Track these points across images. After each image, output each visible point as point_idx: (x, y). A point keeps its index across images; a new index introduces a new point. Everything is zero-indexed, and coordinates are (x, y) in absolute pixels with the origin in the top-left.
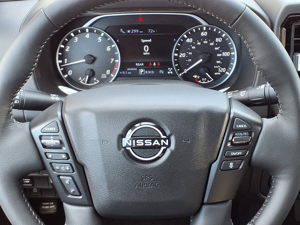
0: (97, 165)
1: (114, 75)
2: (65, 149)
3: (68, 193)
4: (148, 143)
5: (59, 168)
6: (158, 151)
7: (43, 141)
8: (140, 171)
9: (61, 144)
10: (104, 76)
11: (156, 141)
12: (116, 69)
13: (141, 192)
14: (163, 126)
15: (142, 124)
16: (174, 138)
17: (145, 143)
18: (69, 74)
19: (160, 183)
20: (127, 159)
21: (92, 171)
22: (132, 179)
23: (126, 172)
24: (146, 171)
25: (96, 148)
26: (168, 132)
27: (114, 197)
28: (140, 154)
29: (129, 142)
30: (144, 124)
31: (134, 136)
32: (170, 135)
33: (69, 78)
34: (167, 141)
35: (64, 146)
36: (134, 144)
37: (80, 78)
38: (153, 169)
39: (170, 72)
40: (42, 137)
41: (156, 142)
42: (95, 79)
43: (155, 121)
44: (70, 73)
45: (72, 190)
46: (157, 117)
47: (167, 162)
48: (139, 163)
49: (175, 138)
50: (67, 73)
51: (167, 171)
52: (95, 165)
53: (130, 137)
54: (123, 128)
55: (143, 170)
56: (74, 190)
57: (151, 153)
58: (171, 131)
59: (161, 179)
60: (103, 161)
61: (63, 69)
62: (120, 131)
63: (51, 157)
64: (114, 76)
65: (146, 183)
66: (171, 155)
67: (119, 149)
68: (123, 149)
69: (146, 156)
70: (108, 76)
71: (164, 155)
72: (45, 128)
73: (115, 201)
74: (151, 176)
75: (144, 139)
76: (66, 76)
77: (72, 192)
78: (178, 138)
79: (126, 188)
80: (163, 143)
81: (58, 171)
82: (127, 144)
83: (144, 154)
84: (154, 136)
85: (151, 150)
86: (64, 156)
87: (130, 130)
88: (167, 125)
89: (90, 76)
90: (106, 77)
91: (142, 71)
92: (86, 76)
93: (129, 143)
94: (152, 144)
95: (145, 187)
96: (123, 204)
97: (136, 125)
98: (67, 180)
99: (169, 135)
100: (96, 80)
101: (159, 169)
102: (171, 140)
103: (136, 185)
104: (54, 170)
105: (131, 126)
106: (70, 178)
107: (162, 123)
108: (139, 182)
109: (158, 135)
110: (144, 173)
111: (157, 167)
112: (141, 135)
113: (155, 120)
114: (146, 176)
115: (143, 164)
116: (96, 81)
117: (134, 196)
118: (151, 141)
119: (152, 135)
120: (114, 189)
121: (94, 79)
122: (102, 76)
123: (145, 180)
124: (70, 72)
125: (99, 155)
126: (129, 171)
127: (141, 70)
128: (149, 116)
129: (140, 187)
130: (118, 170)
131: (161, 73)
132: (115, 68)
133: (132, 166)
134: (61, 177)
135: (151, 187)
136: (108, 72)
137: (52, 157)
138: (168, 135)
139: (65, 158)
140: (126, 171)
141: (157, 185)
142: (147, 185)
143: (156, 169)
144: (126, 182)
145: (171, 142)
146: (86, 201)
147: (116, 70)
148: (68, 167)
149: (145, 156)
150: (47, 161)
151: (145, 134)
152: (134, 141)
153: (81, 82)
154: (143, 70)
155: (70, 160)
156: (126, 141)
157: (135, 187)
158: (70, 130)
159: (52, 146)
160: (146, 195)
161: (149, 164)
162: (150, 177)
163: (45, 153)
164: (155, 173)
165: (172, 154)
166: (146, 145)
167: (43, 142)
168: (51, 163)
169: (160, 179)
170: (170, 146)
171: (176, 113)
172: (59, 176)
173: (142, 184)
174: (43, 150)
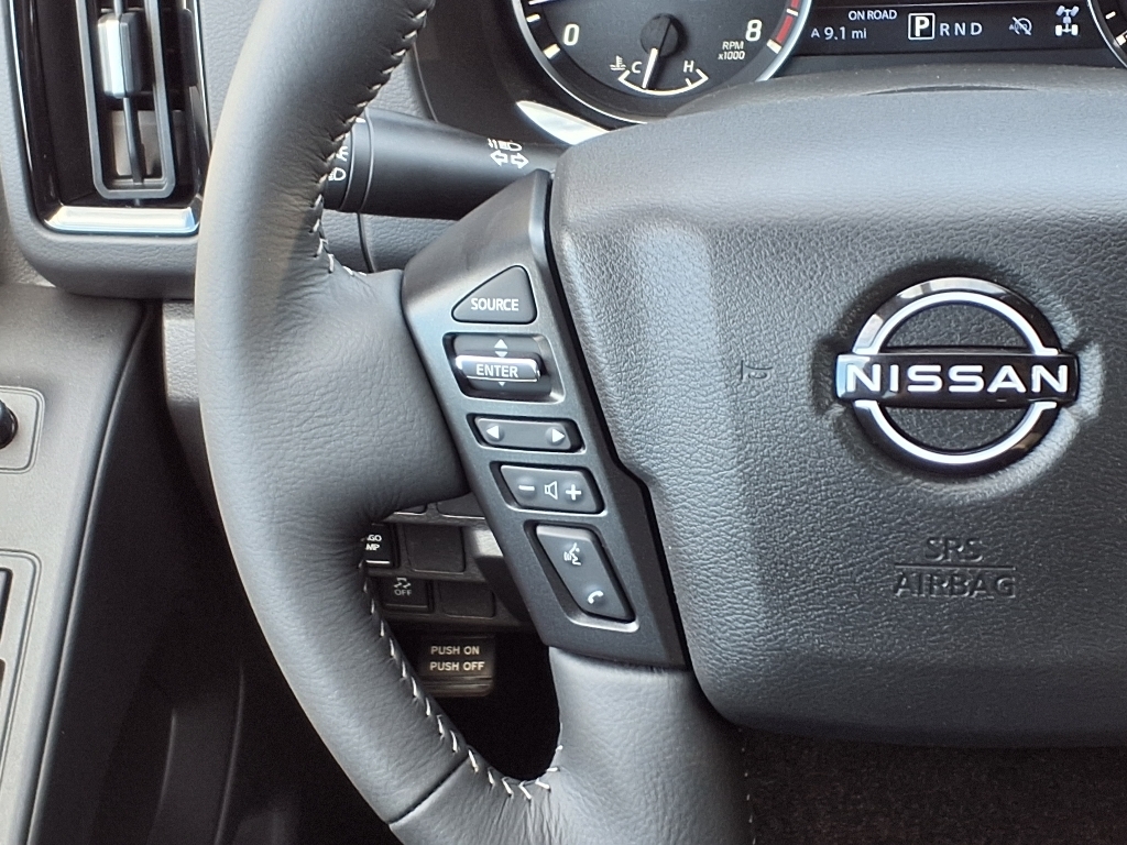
0: (709, 482)
1: (783, 45)
2: (563, 399)
3: (571, 603)
4: (966, 379)
5: (532, 489)
6: (1013, 422)
7: (461, 361)
8: (921, 516)
9: (545, 378)
10: (733, 49)
11: (1007, 370)
12: (796, 14)
13: (921, 618)
14: (1041, 296)
15: (934, 289)
16: (1098, 359)
17: (947, 382)
18: (566, 42)
19: (1019, 578)
20: (857, 455)
21: (685, 507)
22: (881, 555)
23: (853, 519)
24: (952, 517)
25: (710, 397)
26: (1068, 330)
27: (792, 634)
28: (921, 436)
29: (869, 373)
30: (948, 289)
31: (895, 344)
32: (1080, 344)
33: (565, 62)
34: (1063, 370)
35: (559, 389)
36: (894, 386)
37: (618, 64)
38: (988, 507)
39: (1067, 28)
40: (458, 344)
41: (1007, 379)
42: (688, 66)
43: (1003, 274)
44: (571, 39)
45: (593, 594)
46: (1014, 253)
47: (1058, 477)
48: (916, 477)
49: (1104, 359)
50: (557, 41)
51: (1057, 520)
52: (700, 478)
53: (875, 350)
54: (839, 308)
55: (936, 509)
56: (600, 594)
57: (980, 431)
58: (1083, 323)
59: (1026, 556)
60: (739, 463)
61: (536, 17)
62: (825, 321)
63: (497, 437)
64: (781, 51)
65: (946, 574)
66: (1083, 443)
67: (820, 409)
68: (838, 409)
69: (952, 444)
70: (755, 51)
71: (1046, 442)
72: (473, 299)
73: (798, 652)
74: (972, 540)
75: (946, 364)
76: (552, 51)
77: (591, 600)
78: (1118, 358)
79: (852, 594)
80: (1043, 381)
81: (529, 501)
82: (859, 383)
83: (941, 434)
84: (998, 348)
85: (977, 414)
86: (556, 434)
87: (874, 316)
88: (1065, 292)
89: (663, 54)
90: (741, 56)
91: (922, 22)
92: (648, 52)
93: (871, 379)
94: (987, 385)
95: (942, 591)
96: (834, 666)
97: (906, 294)
98: (571, 546)
99: (1071, 341)
100: (695, 68)
101: (1017, 509)
102: (1084, 366)
103: (901, 580)
104: (509, 496)
105: (880, 298)
106: (584, 536)
107: (1039, 282)
108: (914, 568)
109: (1014, 341)
110: (938, 527)
111: (1005, 500)
112: (928, 342)
113: (1002, 267)
114: (952, 539)
115: (937, 482)
116: (694, 78)
117: (890, 634)
118: (979, 369)
119: (984, 343)
120: (792, 597)
121: (686, 65)
122: (722, 52)
123: (946, 558)
124: (572, 30)
125: (724, 435)
126: (864, 514)
127: (918, 20)
128: (972, 250)
129: (920, 593)
130: (813, 508)
131: (1022, 31)
132: (789, 11)
133: (880, 490)
134: (540, 530)
135: (971, 593)
136: (754, 29)
137: (502, 436)
138: (1067, 341)
139: (562, 440)
140: (849, 512)
141: (1005, 584)
142: (952, 583)
143: (1002, 509)
144: (851, 565)
145: (1085, 377)
146: (657, 649)
147: (795, 20)
148: (573, 487)
149: (947, 446)
150: (479, 457)
151: (951, 334)
152: (895, 369)
153: (622, 79)
154: (927, 21)
155: (583, 452)
156: (851, 371)
157: (896, 591)
158: (588, 311)
159: (502, 384)
160: (946, 632)
161: (966, 483)
162: (972, 548)
163: (472, 418)
164: (995, 527)
165: (1087, 434)
166: (953, 389)
167: (464, 364)
168: (496, 466)
169: (1022, 558)
170: (1076, 398)
171: (1114, 235)
172: (532, 525)
173: (931, 579)
174: (459, 404)
